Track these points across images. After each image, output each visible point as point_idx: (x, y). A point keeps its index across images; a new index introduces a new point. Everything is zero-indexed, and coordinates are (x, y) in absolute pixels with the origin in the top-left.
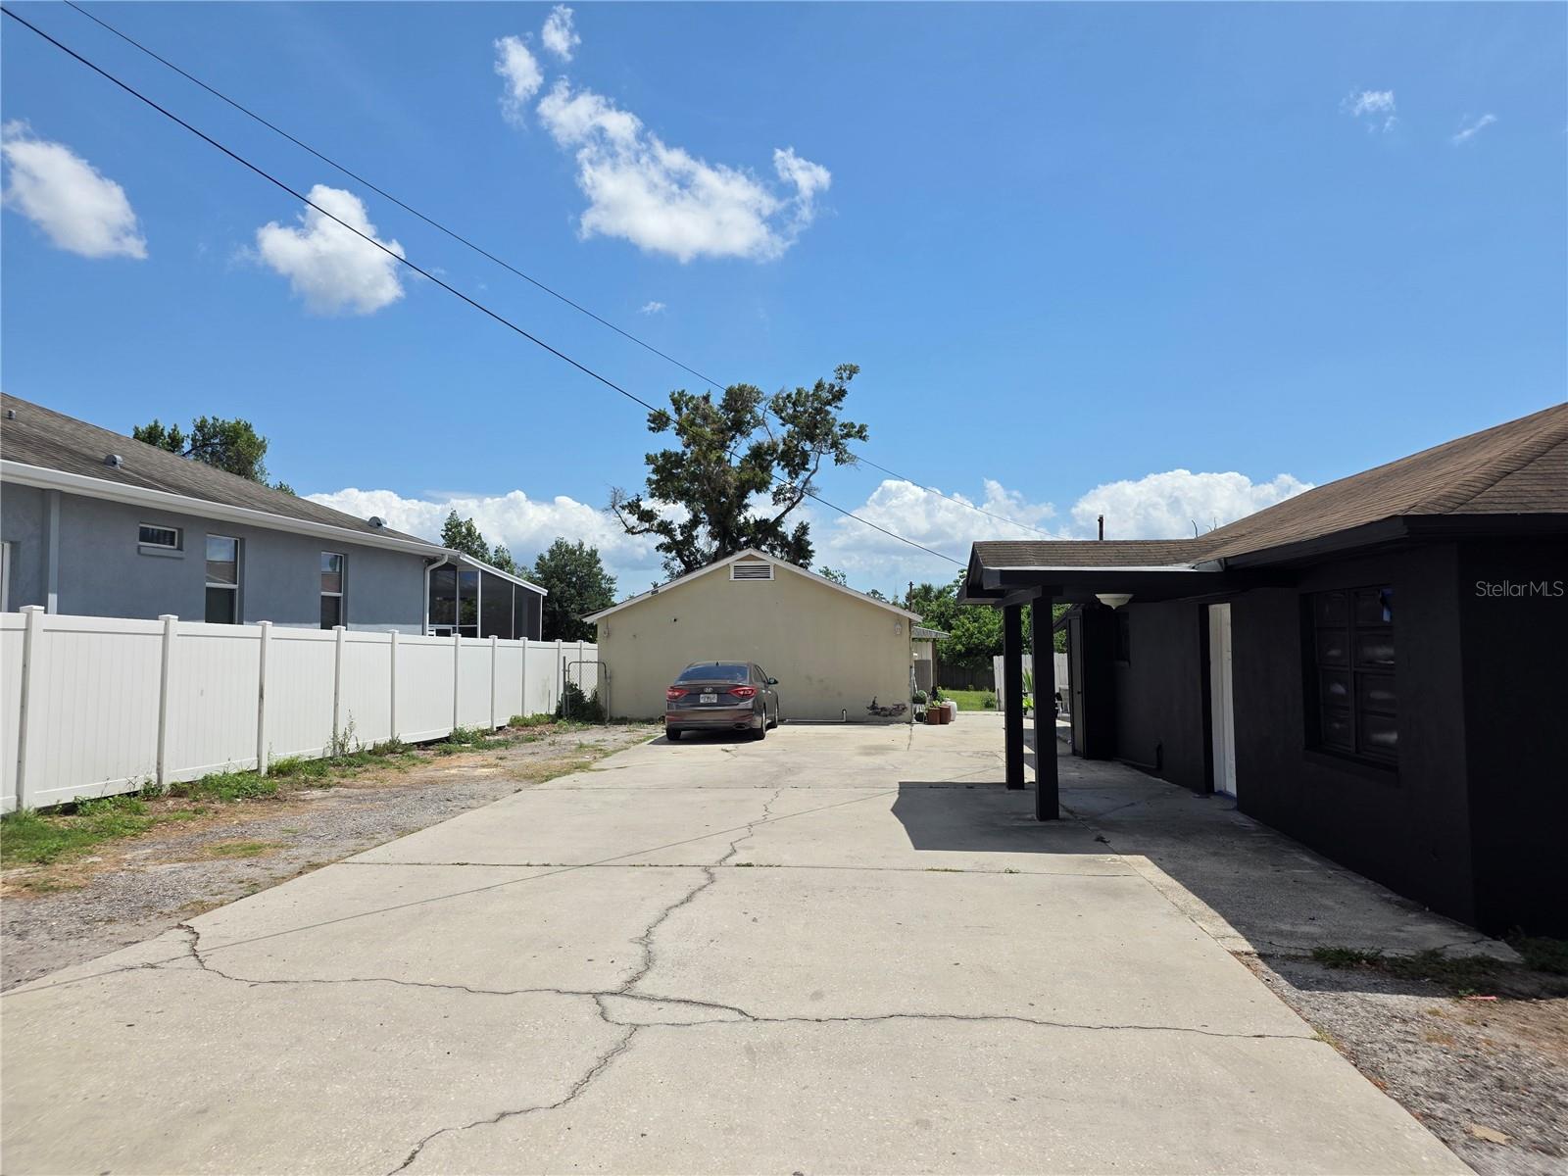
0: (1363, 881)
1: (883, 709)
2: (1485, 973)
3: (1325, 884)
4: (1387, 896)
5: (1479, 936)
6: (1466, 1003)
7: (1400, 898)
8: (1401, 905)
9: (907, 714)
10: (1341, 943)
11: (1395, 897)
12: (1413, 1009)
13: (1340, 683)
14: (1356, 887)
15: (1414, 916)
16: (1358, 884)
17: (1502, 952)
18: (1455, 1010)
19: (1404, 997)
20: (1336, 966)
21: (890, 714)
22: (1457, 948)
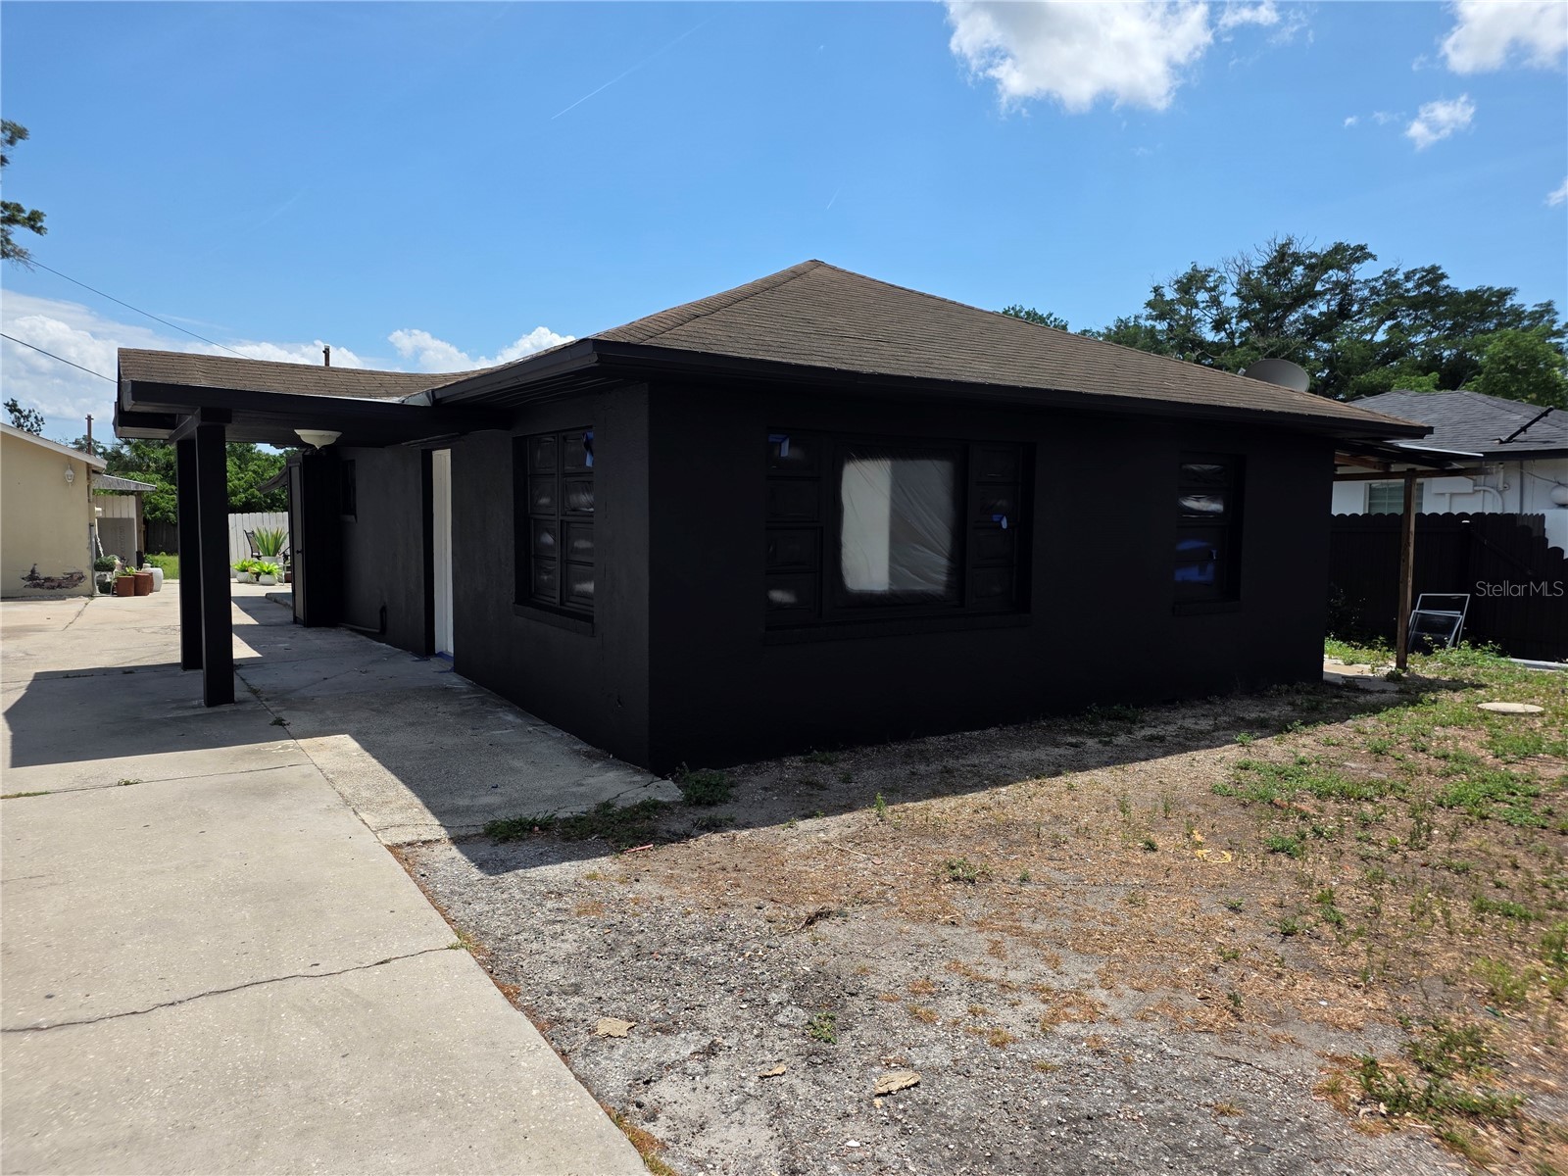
0: (559, 734)
1: (47, 579)
2: (649, 818)
3: (521, 743)
4: (577, 747)
5: (650, 777)
6: (624, 857)
7: (589, 748)
8: (589, 756)
9: (86, 585)
10: (518, 810)
11: (585, 747)
12: (571, 877)
13: (550, 533)
14: (550, 743)
15: (598, 765)
16: (554, 739)
17: (667, 791)
18: (614, 868)
19: (566, 865)
20: (505, 840)
21: (59, 586)
22: (630, 795)
